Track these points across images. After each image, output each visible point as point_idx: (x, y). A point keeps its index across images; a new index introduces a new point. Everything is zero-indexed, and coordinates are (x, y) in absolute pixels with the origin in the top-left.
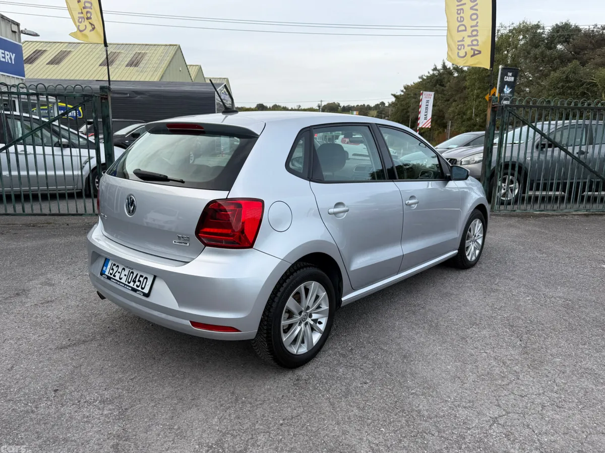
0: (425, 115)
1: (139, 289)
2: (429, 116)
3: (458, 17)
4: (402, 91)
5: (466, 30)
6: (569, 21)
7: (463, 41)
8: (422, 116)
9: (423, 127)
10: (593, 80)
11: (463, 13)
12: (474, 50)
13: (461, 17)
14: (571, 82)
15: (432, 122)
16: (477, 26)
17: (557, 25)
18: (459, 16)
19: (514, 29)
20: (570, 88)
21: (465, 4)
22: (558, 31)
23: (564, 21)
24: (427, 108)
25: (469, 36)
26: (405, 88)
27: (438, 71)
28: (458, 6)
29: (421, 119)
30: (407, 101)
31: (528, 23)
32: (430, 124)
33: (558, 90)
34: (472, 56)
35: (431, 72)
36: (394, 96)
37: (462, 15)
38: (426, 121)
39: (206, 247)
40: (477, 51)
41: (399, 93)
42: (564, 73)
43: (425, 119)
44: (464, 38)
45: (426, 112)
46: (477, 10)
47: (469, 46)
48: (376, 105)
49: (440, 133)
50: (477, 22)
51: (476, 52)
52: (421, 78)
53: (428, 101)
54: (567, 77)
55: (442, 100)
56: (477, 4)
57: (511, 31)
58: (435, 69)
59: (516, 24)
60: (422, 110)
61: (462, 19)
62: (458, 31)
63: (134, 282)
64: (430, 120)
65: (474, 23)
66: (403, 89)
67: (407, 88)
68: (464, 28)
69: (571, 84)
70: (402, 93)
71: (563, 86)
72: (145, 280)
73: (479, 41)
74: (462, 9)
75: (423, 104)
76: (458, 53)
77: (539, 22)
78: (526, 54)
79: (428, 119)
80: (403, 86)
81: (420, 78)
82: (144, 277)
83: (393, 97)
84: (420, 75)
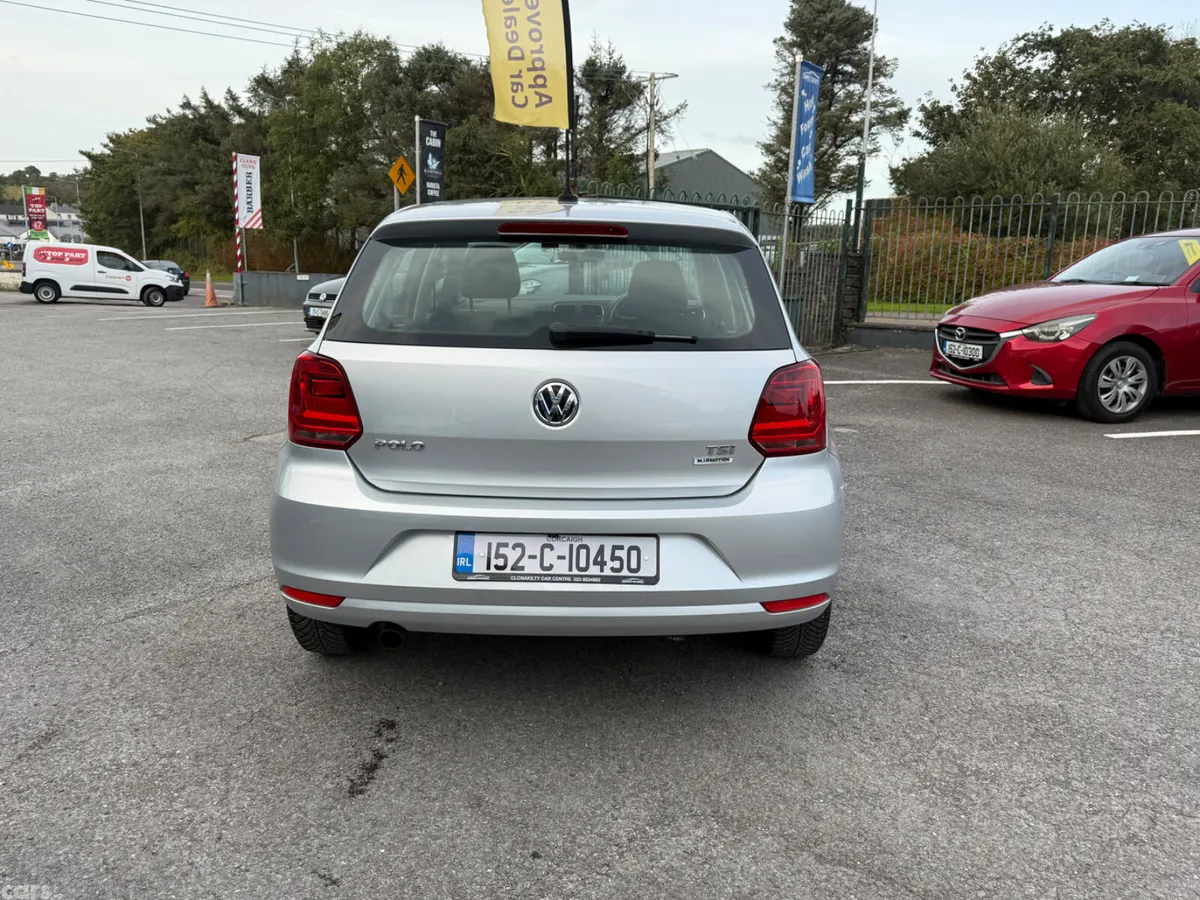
0: (248, 203)
1: (625, 572)
2: (257, 205)
3: (507, 34)
4: (106, 146)
5: (522, 58)
6: (443, 44)
7: (519, 76)
8: (241, 203)
9: (248, 227)
10: (502, 152)
11: (515, 25)
12: (541, 95)
13: (513, 32)
14: (472, 153)
15: (263, 217)
16: (542, 52)
17: (424, 49)
18: (509, 30)
19: (345, 43)
20: (472, 164)
21: (518, 9)
22: (429, 60)
23: (435, 43)
24: (249, 189)
25: (529, 70)
26: (111, 140)
27: (195, 109)
28: (505, 11)
29: (240, 209)
30: (128, 168)
31: (370, 37)
32: (261, 221)
33: (453, 166)
34: (537, 106)
35: (177, 111)
36: (89, 156)
37: (513, 28)
38: (251, 215)
39: (768, 459)
40: (546, 96)
41: (98, 150)
42: (458, 136)
43: (250, 210)
44: (520, 71)
45: (249, 196)
46: (539, 24)
47: (530, 86)
48: (15, 173)
49: (220, 239)
50: (542, 46)
51: (544, 99)
52: (152, 120)
53: (249, 175)
54: (465, 144)
55: (216, 172)
56: (538, 14)
57: (341, 47)
58: (187, 105)
59: (349, 35)
60: (240, 191)
61: (515, 37)
62: (510, 58)
63: (602, 564)
64: (260, 214)
65: (537, 46)
66: (107, 141)
67: (116, 140)
68: (520, 55)
69: (473, 157)
70: (107, 152)
71: (461, 160)
72: (634, 553)
73: (548, 80)
74: (513, 18)
75: (240, 177)
76: (513, 97)
77: (388, 37)
78: (381, 94)
79: (255, 211)
80: (105, 136)
81: (149, 121)
82: (626, 548)
83: (85, 158)
84: (150, 114)
